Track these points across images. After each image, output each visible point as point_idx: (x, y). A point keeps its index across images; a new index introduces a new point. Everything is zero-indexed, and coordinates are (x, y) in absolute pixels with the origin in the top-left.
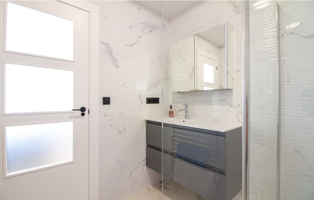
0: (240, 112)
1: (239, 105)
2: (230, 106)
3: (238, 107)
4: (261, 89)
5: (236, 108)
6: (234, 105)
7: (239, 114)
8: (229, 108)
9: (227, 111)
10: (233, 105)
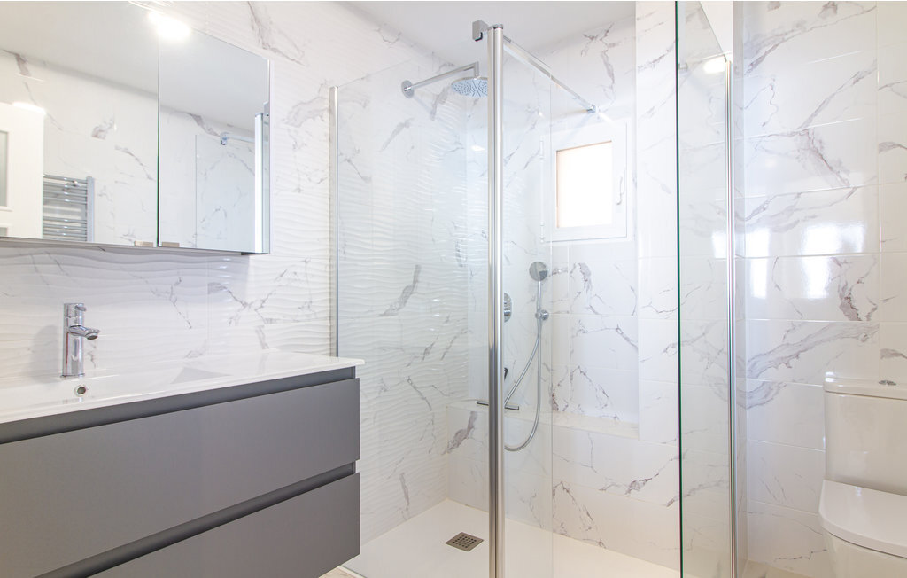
0: (267, 320)
1: (264, 302)
2: (240, 306)
3: (262, 307)
4: (305, 261)
5: (256, 310)
6: (252, 303)
7: (263, 326)
8: (239, 311)
9: (233, 322)
10: (248, 301)
